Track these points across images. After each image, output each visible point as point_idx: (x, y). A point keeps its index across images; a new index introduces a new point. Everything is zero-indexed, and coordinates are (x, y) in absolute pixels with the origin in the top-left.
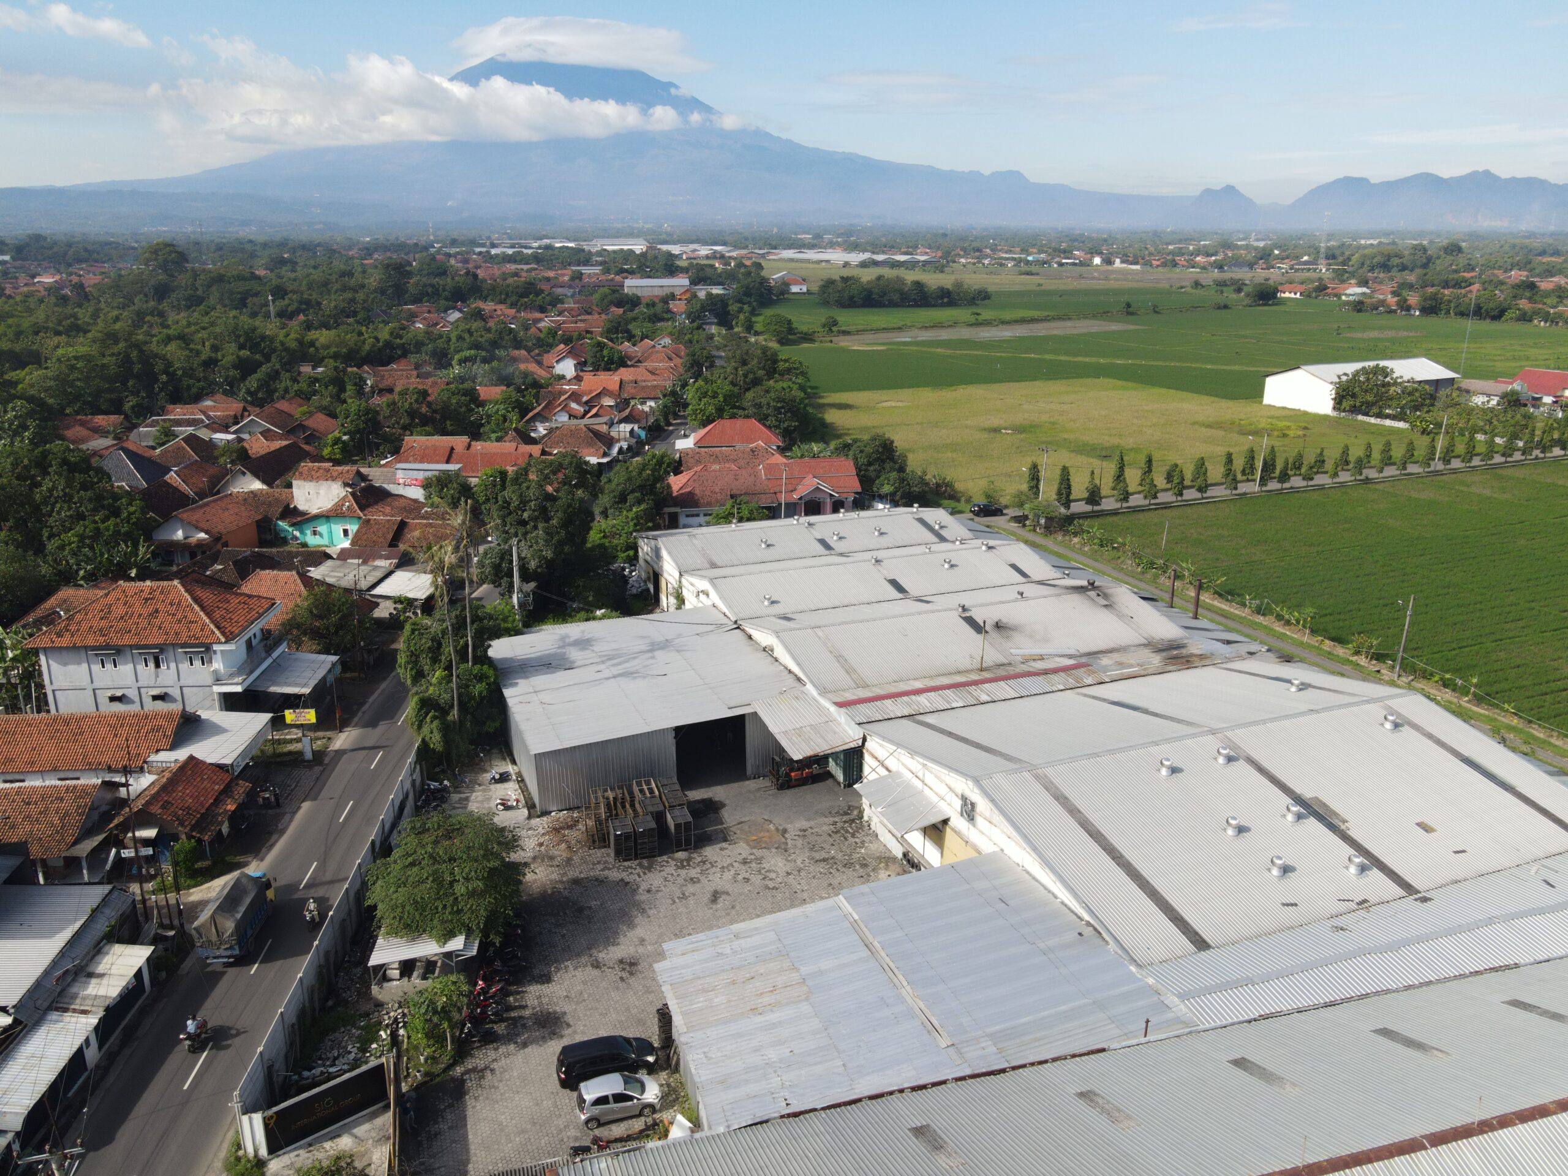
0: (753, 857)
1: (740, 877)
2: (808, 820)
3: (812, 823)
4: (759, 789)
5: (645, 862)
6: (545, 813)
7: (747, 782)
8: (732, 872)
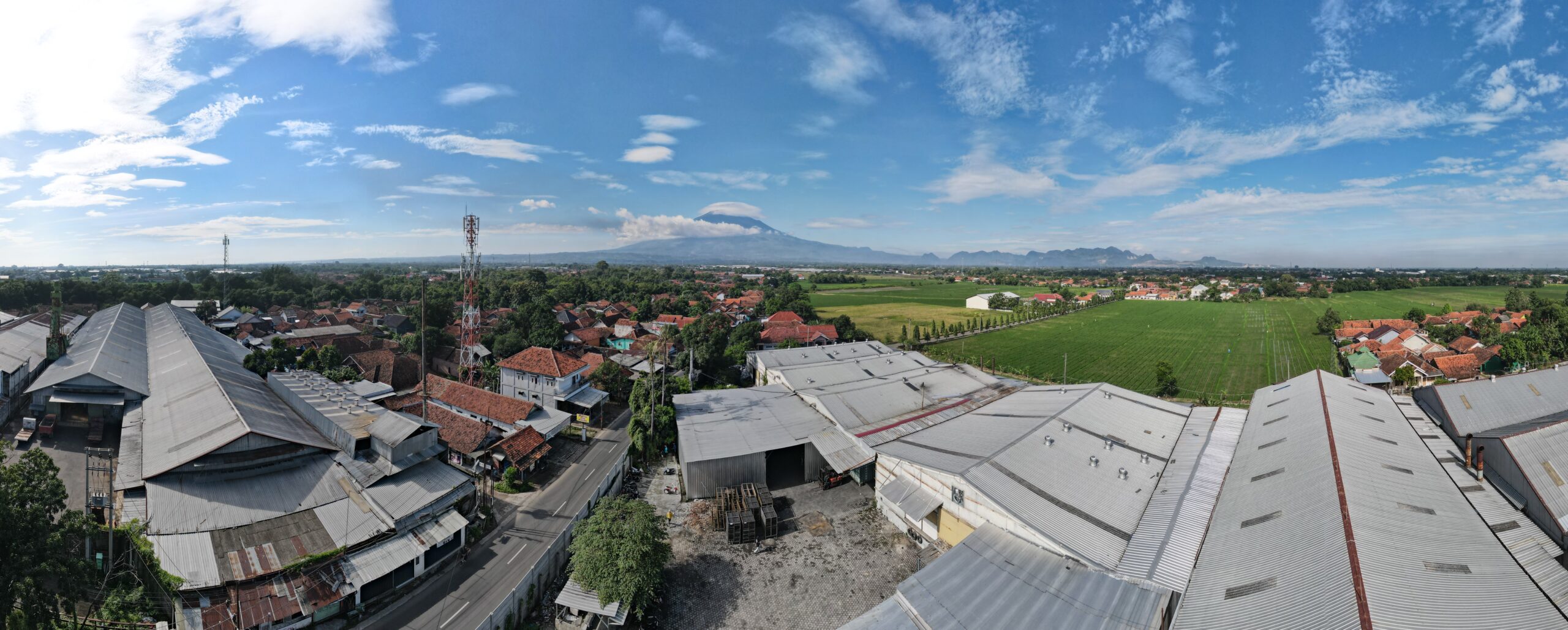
0: (815, 543)
1: (809, 562)
2: (844, 511)
3: (847, 513)
4: (812, 490)
5: (747, 546)
6: (690, 500)
7: (805, 485)
8: (803, 557)
